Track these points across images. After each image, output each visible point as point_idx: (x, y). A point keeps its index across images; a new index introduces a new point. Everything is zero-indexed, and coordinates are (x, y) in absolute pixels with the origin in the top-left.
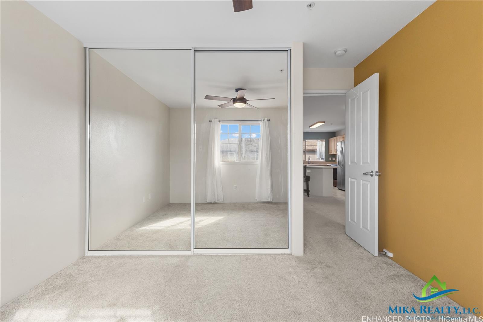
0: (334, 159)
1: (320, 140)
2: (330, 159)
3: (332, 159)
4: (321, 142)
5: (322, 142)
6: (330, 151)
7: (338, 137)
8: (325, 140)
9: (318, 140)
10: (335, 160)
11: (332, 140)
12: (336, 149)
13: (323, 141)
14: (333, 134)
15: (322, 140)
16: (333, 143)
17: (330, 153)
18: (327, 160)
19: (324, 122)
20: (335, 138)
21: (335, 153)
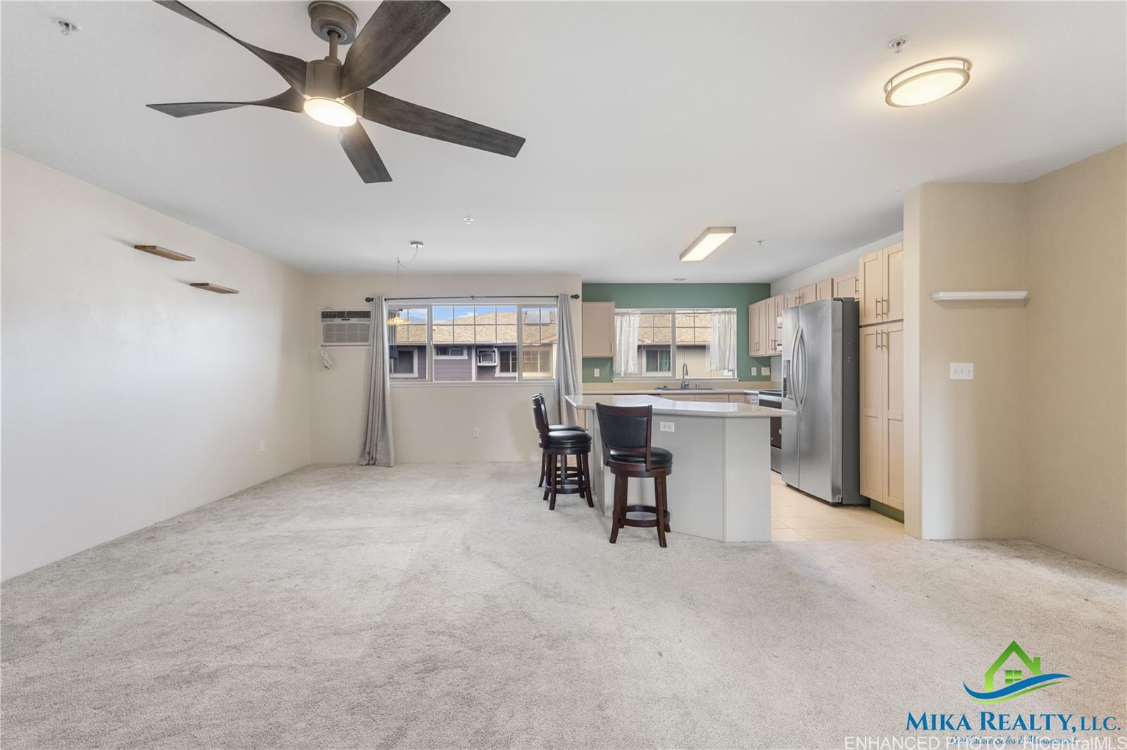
0: (765, 372)
1: (720, 310)
2: (754, 371)
3: (759, 371)
4: (723, 315)
5: (727, 316)
6: (753, 347)
7: (779, 298)
8: (735, 310)
9: (715, 310)
10: (769, 374)
11: (759, 308)
12: (772, 337)
13: (729, 313)
14: (762, 290)
15: (728, 310)
16: (763, 318)
17: (753, 354)
18: (743, 375)
19: (734, 229)
20: (770, 301)
21: (770, 353)
